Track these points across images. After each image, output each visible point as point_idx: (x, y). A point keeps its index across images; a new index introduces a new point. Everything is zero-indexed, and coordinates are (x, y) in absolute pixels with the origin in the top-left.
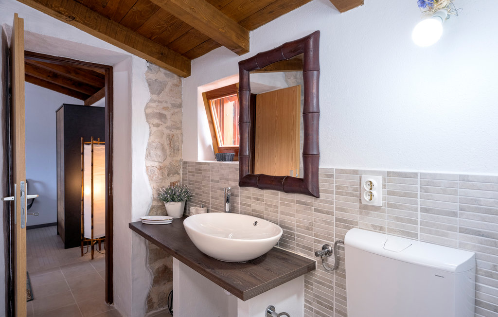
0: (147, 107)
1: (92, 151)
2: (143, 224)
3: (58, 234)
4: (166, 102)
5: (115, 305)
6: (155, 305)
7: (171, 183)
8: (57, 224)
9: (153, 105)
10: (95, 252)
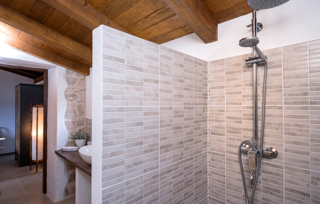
0: (66, 91)
1: (37, 111)
2: (62, 151)
3: (16, 159)
4: (77, 88)
5: (48, 195)
6: (70, 193)
7: (79, 130)
8: (16, 153)
9: (69, 90)
10: (39, 168)
